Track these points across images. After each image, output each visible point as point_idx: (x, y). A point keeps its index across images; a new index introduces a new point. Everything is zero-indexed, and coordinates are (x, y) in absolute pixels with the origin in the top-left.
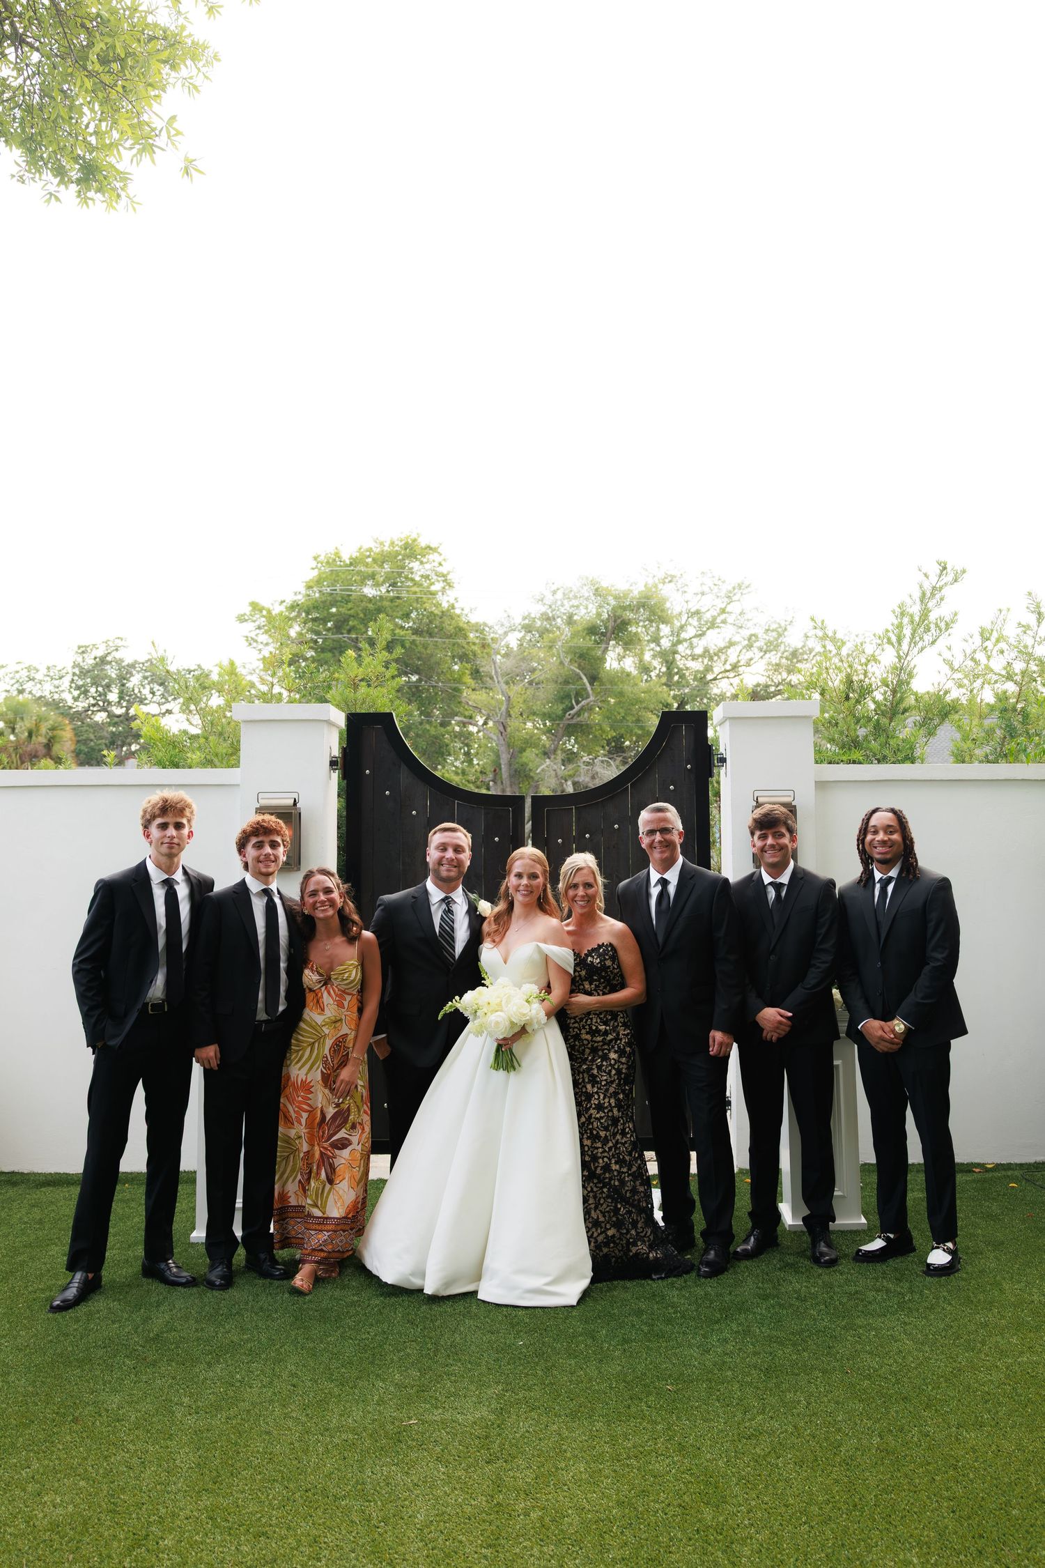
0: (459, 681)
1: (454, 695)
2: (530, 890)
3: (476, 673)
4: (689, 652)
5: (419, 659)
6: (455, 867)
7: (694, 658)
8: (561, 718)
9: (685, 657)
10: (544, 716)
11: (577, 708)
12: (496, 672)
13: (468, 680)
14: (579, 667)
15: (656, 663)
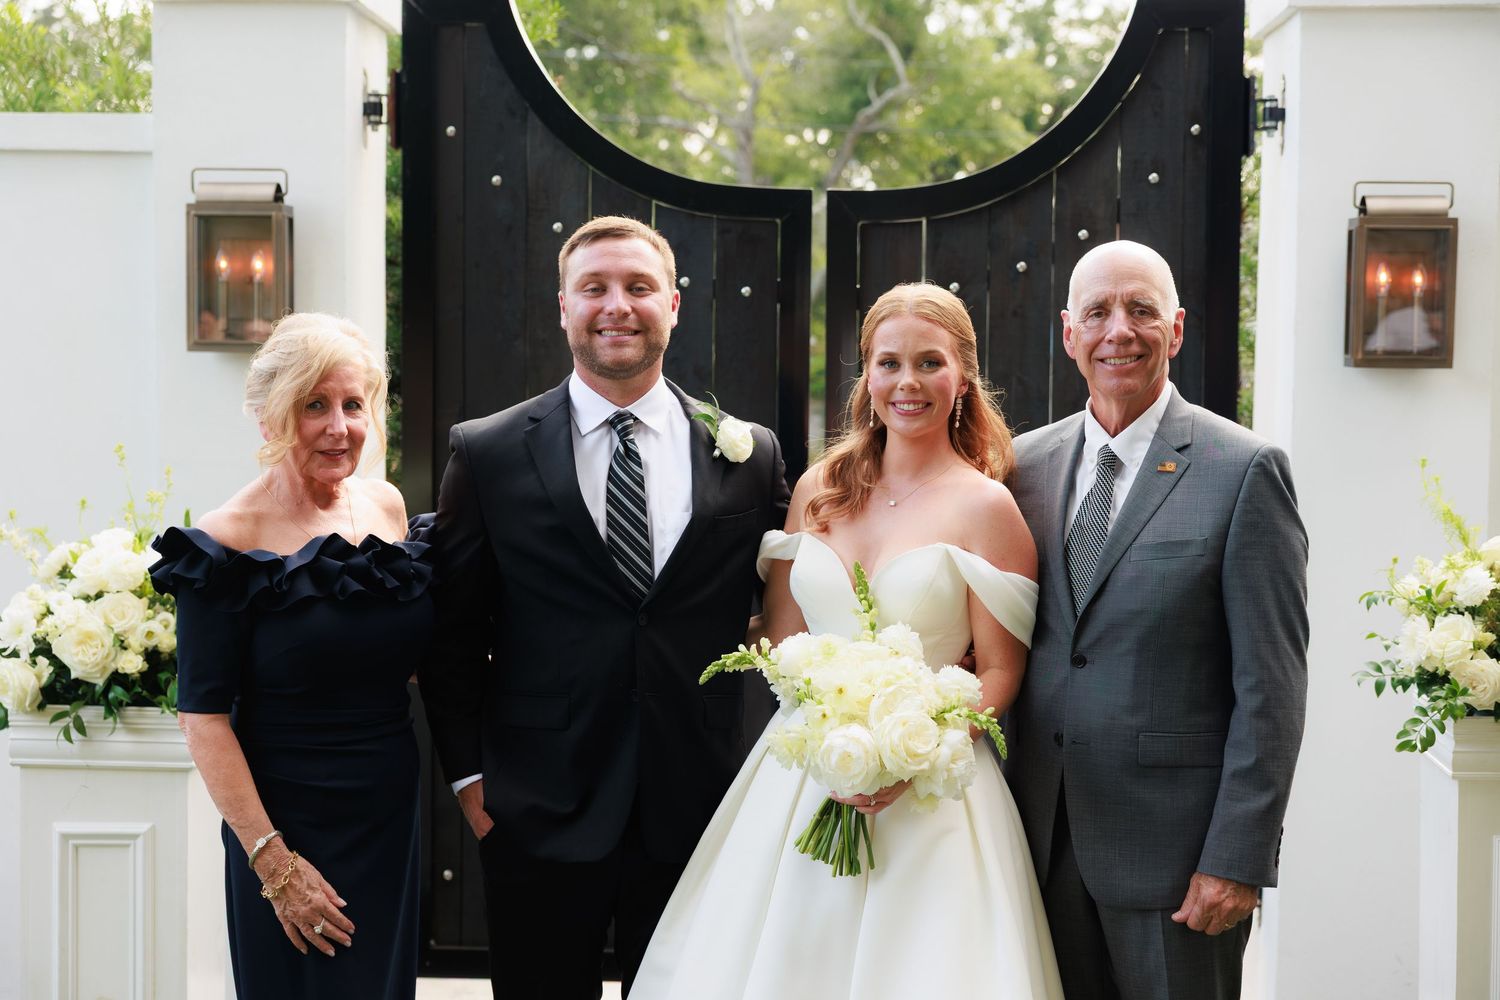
0: (665, 56)
1: (657, 84)
2: (924, 401)
3: (699, 44)
4: (1074, 14)
5: (598, 16)
6: (636, 332)
7: (1086, 24)
8: (850, 120)
9: (1070, 23)
10: (820, 121)
11: (877, 103)
12: (735, 37)
13: (683, 54)
14: (883, 27)
15: (1017, 32)
